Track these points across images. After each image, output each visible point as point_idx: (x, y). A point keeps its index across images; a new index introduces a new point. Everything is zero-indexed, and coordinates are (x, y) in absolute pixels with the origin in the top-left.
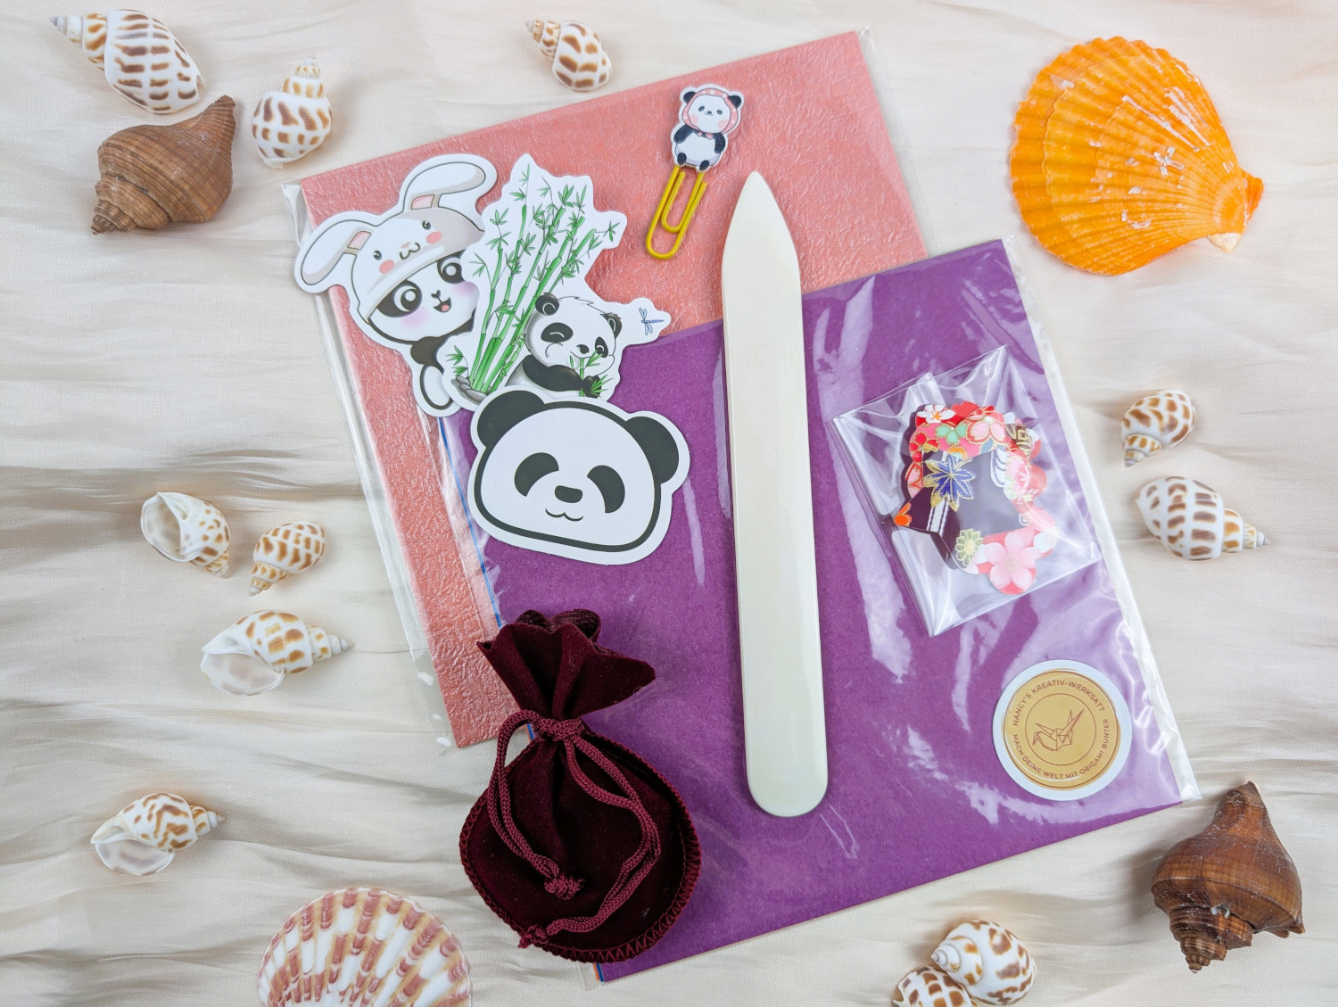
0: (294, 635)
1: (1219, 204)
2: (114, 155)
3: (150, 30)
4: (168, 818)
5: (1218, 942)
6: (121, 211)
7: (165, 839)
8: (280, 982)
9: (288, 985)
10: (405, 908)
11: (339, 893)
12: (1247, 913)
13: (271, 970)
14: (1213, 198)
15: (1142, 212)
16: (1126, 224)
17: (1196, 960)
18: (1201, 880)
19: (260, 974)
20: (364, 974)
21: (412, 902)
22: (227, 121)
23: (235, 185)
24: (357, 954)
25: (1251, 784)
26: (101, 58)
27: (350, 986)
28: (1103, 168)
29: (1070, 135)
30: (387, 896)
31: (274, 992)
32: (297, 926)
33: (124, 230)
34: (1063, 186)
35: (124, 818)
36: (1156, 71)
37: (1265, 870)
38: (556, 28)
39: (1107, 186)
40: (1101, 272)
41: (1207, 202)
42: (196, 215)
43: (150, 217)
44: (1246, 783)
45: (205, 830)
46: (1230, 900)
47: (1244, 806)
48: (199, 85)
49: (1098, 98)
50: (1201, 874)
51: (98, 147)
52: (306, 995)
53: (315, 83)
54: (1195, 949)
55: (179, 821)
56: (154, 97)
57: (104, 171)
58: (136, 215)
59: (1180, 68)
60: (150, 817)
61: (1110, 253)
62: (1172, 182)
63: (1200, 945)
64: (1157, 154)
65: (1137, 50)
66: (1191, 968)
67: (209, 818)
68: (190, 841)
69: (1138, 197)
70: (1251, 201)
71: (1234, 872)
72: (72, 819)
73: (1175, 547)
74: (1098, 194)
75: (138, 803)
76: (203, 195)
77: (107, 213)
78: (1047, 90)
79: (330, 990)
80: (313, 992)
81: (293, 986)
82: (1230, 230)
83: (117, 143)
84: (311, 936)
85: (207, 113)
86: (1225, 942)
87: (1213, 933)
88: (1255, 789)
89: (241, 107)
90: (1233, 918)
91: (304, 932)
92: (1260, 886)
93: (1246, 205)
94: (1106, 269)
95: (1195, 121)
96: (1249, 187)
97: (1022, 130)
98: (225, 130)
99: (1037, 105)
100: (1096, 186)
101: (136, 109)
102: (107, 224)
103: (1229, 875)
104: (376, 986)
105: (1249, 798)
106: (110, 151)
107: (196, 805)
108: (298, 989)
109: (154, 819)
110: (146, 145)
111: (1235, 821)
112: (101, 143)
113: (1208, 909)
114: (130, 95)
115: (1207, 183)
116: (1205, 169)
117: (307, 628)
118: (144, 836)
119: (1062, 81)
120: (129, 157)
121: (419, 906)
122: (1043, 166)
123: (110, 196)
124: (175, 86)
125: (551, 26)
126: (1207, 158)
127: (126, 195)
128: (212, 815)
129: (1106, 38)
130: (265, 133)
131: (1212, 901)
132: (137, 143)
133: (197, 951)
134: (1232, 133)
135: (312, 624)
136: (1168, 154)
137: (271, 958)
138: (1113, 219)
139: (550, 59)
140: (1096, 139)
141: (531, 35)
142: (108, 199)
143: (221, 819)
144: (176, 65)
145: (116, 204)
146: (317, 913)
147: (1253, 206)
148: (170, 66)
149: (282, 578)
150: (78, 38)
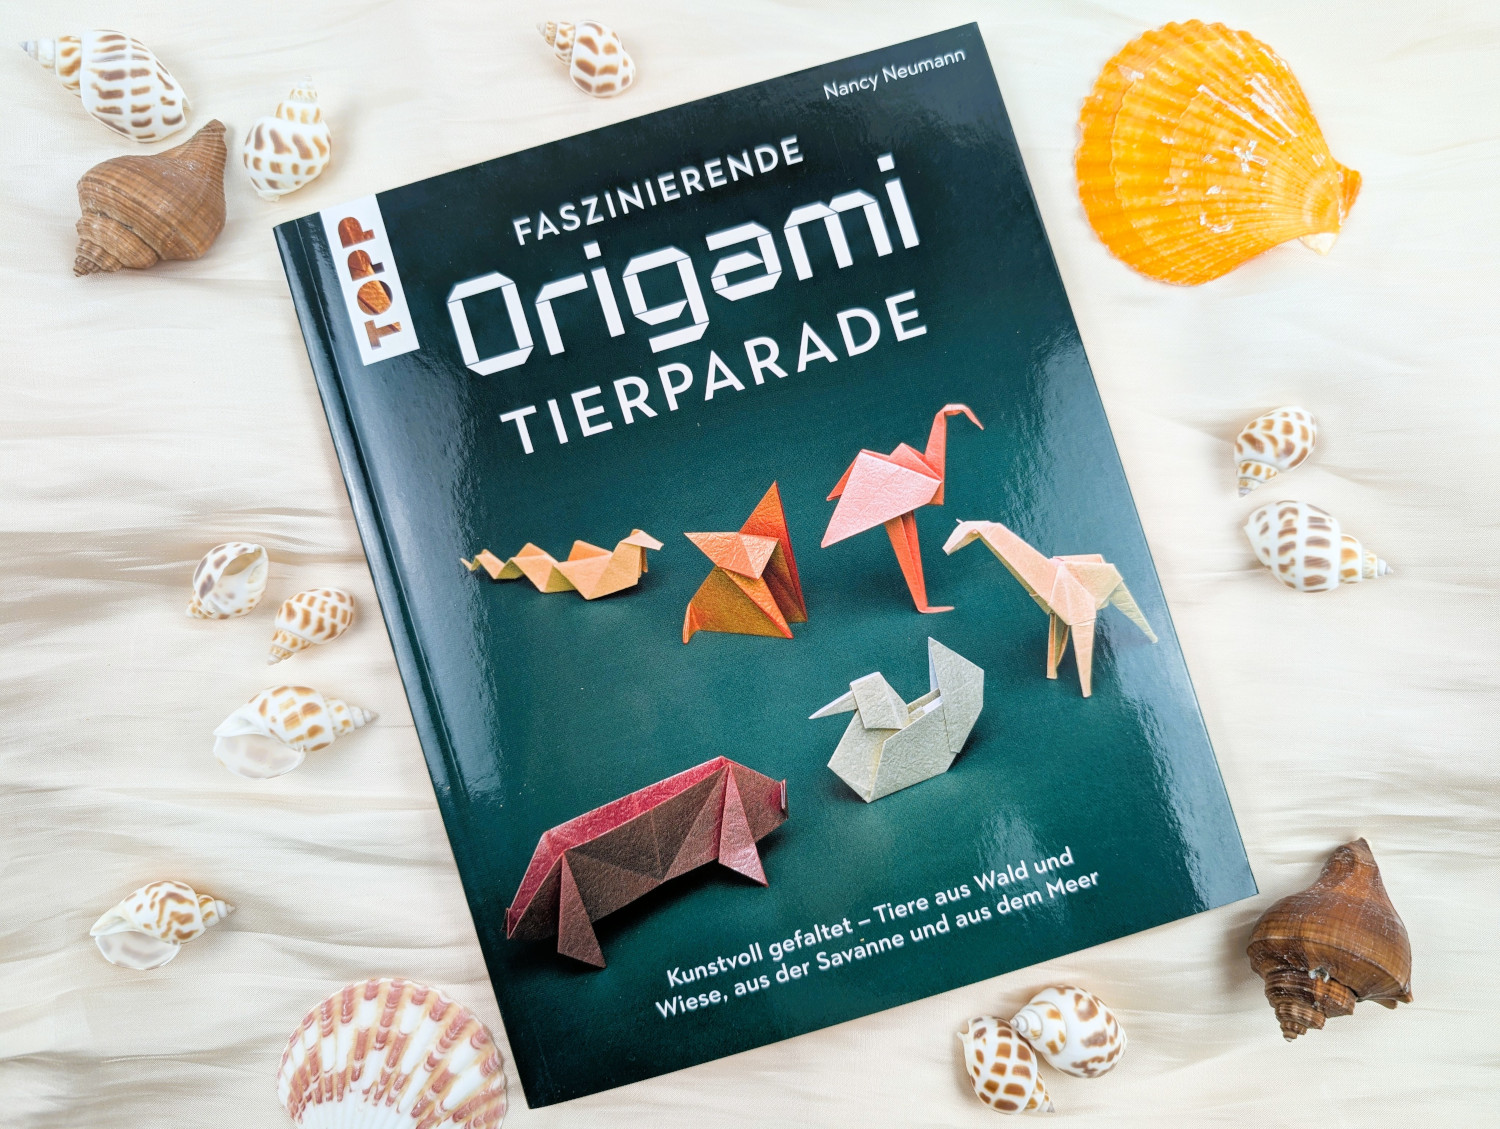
0: (310, 709)
1: (1309, 202)
2: (94, 190)
3: (128, 51)
4: (171, 905)
5: (1315, 1009)
6: (104, 251)
7: (169, 929)
8: (300, 1082)
9: (308, 1086)
10: (431, 999)
11: (360, 985)
12: (1348, 978)
13: (291, 1070)
14: (1301, 195)
15: (1222, 214)
16: (1203, 229)
17: (1292, 1028)
18: (1299, 940)
19: (279, 1074)
20: (389, 1070)
21: (439, 992)
22: (218, 148)
23: (229, 218)
24: (381, 1049)
25: (1363, 841)
26: (77, 84)
27: (374, 1084)
28: (1177, 167)
29: (1140, 132)
30: (412, 985)
31: (294, 1094)
32: (316, 1022)
33: (108, 270)
34: (1133, 189)
35: (126, 908)
36: (1237, 57)
37: (1370, 931)
38: (570, 29)
39: (1183, 186)
40: (1180, 282)
41: (1295, 200)
42: (188, 252)
43: (136, 256)
44: (1357, 839)
45: (213, 920)
46: (1330, 962)
47: (1353, 863)
48: (185, 109)
49: (1172, 89)
50: (1299, 933)
51: (77, 182)
52: (328, 1095)
53: (311, 109)
54: (1290, 1015)
55: (183, 909)
56: (137, 124)
57: (84, 208)
58: (121, 254)
59: (1265, 51)
60: (152, 905)
61: (1188, 261)
62: (1255, 179)
63: (1295, 1011)
64: (1237, 149)
65: (1215, 34)
66: (1285, 1036)
67: (218, 908)
68: (197, 931)
69: (1218, 198)
70: (1348, 196)
71: (1335, 932)
72: (71, 914)
73: (1287, 577)
74: (1174, 196)
75: (141, 892)
76: (193, 230)
77: (89, 254)
78: (1115, 82)
79: (353, 1089)
80: (335, 1092)
81: (313, 1087)
82: (1324, 230)
83: (97, 177)
84: (331, 1031)
85: (194, 140)
86: (1323, 1009)
87: (1310, 998)
88: (1367, 846)
89: (233, 131)
90: (1333, 983)
91: (324, 1027)
92: (1364, 948)
93: (1341, 202)
94: (1185, 279)
95: (1280, 110)
96: (1345, 180)
97: (1087, 129)
98: (216, 157)
99: (1104, 100)
100: (1170, 187)
101: (118, 137)
102: (91, 265)
103: (1330, 935)
104: (402, 1083)
105: (1360, 855)
106: (90, 185)
107: (203, 894)
108: (319, 1089)
109: (157, 907)
110: (128, 178)
111: (1342, 880)
112: (79, 178)
113: (1306, 972)
114: (111, 124)
115: (1294, 179)
116: (1292, 164)
117: (325, 701)
118: (147, 926)
119: (1131, 72)
120: (110, 192)
121: (446, 996)
122: (1111, 167)
123: (92, 235)
124: (158, 112)
125: (565, 27)
126: (1294, 151)
127: (109, 233)
128: (221, 904)
129: (1180, 21)
130: (257, 162)
131: (1311, 964)
132: (117, 176)
133: (208, 1052)
134: (1323, 122)
135: (330, 697)
136: (1250, 148)
137: (290, 1057)
138: (1191, 223)
139: (567, 63)
140: (1169, 134)
141: (543, 38)
142: (89, 238)
143: (230, 908)
144: (159, 89)
145: (98, 243)
146: (337, 1007)
147: (1349, 204)
148: (152, 90)
149: (304, 648)
150: (51, 63)
